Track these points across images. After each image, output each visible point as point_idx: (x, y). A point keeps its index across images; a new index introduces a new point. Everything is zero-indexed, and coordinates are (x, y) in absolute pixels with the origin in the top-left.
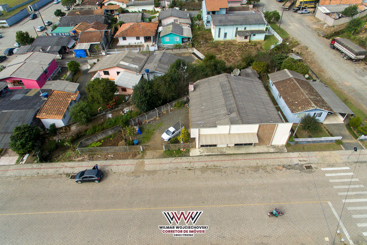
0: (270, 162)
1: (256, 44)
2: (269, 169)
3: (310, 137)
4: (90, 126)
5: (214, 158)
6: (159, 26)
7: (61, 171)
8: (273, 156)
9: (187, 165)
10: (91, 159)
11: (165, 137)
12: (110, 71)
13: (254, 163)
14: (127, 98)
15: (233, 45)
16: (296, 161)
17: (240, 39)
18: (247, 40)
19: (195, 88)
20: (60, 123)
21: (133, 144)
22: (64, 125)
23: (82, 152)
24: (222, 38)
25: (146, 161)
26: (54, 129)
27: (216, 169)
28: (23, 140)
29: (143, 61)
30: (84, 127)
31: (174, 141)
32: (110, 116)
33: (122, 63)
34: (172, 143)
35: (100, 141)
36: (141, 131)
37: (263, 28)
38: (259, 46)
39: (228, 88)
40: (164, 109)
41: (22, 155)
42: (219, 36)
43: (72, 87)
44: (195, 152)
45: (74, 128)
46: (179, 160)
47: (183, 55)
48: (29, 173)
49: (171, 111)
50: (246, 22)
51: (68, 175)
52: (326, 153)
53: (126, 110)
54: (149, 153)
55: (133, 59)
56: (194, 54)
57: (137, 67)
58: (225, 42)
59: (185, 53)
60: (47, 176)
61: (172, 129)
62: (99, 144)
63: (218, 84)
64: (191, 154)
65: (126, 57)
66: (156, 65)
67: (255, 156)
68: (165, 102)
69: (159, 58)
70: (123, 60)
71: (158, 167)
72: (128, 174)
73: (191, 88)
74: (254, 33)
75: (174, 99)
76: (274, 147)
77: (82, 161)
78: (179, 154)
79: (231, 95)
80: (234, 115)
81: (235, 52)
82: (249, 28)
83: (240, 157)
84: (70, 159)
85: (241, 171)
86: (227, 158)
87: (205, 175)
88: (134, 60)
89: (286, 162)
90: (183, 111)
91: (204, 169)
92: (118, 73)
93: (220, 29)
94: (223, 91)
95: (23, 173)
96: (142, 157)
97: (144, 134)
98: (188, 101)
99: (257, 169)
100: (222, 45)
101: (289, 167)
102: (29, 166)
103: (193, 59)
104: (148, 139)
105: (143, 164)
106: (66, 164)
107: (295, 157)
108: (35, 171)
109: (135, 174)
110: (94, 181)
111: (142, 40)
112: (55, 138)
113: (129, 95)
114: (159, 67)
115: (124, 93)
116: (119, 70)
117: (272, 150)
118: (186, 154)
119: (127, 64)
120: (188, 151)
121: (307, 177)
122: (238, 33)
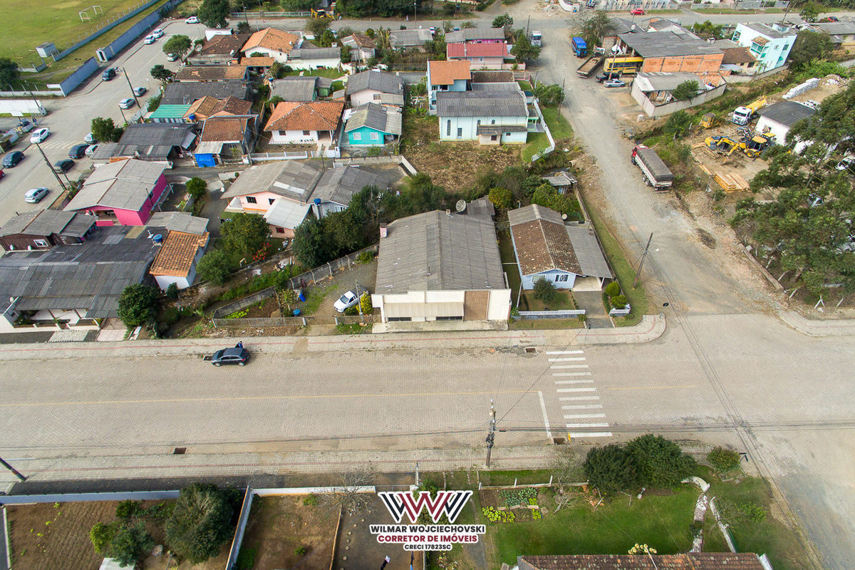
0: (480, 343)
1: (510, 149)
2: (476, 352)
3: (546, 309)
4: (228, 288)
5: (406, 336)
6: (345, 108)
7: (191, 350)
8: (487, 334)
9: (366, 345)
10: (232, 334)
11: (340, 306)
12: (258, 198)
13: (457, 344)
14: (284, 244)
15: (471, 149)
16: (515, 342)
17: (485, 141)
18: (497, 143)
19: (388, 233)
20: (183, 282)
21: (293, 315)
22: (189, 286)
23: (219, 324)
24: (453, 137)
25: (310, 339)
26: (174, 291)
27: (405, 351)
28: (136, 307)
29: (313, 181)
30: (218, 289)
31: (352, 312)
32: (258, 272)
33: (278, 184)
34: (348, 314)
35: (244, 310)
36: (304, 296)
37: (523, 122)
38: (515, 154)
39: (436, 235)
40: (341, 264)
41: (132, 327)
42: (449, 134)
43: (199, 226)
44: (379, 328)
45: (203, 290)
46: (356, 338)
47: (383, 168)
48: (145, 351)
49: (352, 266)
50: (495, 112)
51: (200, 355)
52: (560, 332)
53: (284, 263)
54: (314, 328)
55: (296, 176)
56: (402, 165)
57: (301, 191)
58: (459, 144)
59: (386, 164)
60: (171, 357)
61: (349, 295)
62: (243, 314)
63: (423, 228)
64: (374, 331)
65: (284, 173)
66: (333, 190)
67: (461, 335)
68: (345, 252)
69: (340, 177)
70: (279, 179)
71: (326, 347)
72: (284, 356)
73: (383, 232)
74: (509, 130)
75: (357, 248)
76: (492, 322)
77: (219, 337)
78: (358, 329)
79: (437, 247)
80: (435, 276)
81: (473, 165)
82: (499, 122)
83: (441, 336)
84: (201, 335)
85: (440, 353)
86: (423, 336)
87: (389, 358)
88: (298, 179)
89: (502, 343)
90: (369, 267)
91: (388, 351)
92: (271, 201)
93: (449, 122)
94: (427, 240)
95: (137, 352)
96: (305, 334)
97: (309, 302)
98: (376, 254)
99: (460, 351)
100: (454, 149)
101: (506, 350)
102: (144, 343)
103: (399, 176)
104: (315, 308)
105: (305, 343)
106: (196, 341)
107: (517, 337)
108: (153, 349)
109: (294, 355)
110: (237, 363)
111: (314, 135)
112: (176, 304)
113: (289, 239)
114: (337, 193)
115: (280, 235)
116: (273, 196)
117: (487, 327)
118: (367, 330)
119: (285, 186)
120: (371, 327)
121: (524, 362)
122: (481, 130)
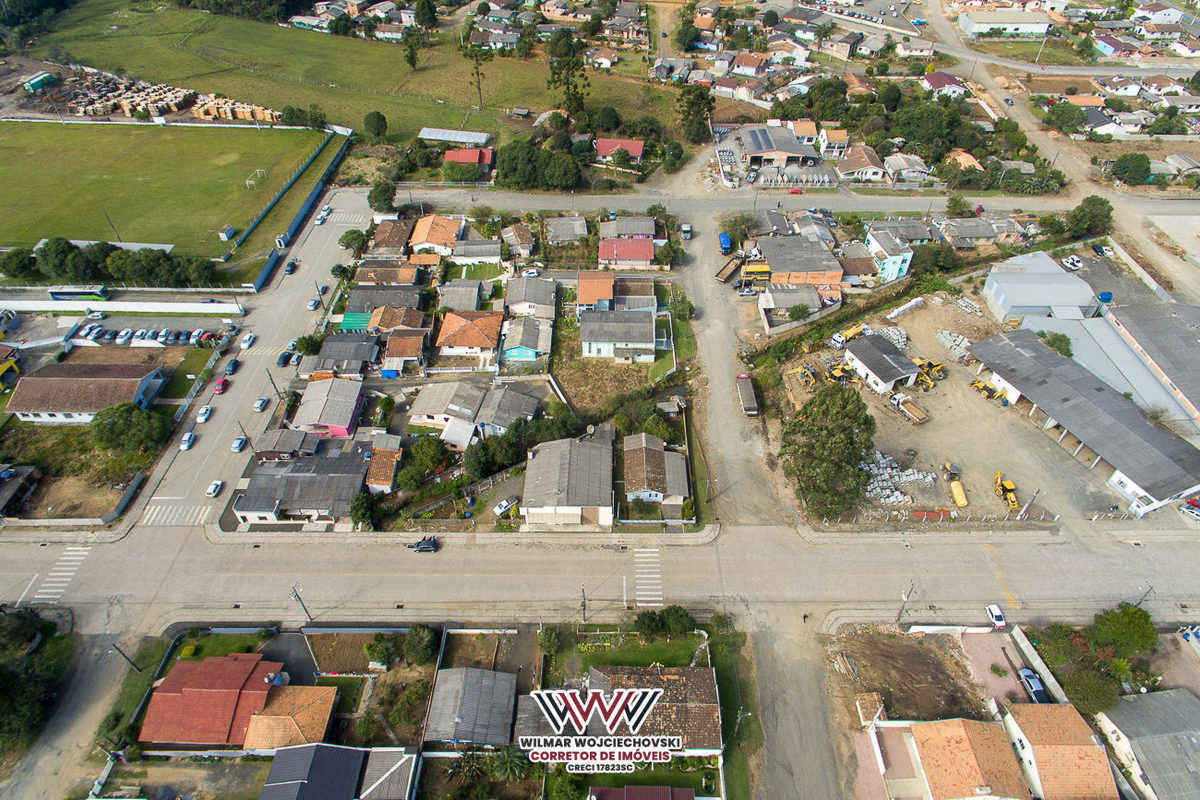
0: (592, 541)
1: (640, 368)
2: (588, 548)
3: (641, 518)
4: (418, 493)
5: (542, 535)
6: (504, 320)
7: (398, 540)
8: (597, 535)
9: (514, 540)
10: (425, 530)
11: (498, 511)
12: (435, 416)
13: (576, 542)
14: (457, 457)
15: (607, 367)
16: (615, 542)
17: (620, 361)
18: (630, 361)
19: (534, 456)
20: (387, 489)
21: (465, 518)
22: (391, 492)
23: (415, 522)
24: (594, 354)
25: (478, 535)
26: (382, 496)
27: (541, 545)
28: (362, 510)
29: (478, 402)
30: (411, 493)
31: (506, 516)
32: (439, 480)
33: (452, 407)
34: (503, 518)
35: (431, 511)
36: (473, 501)
37: (652, 346)
38: (643, 374)
39: (567, 461)
40: (498, 477)
41: (356, 523)
42: (590, 352)
43: (394, 442)
44: (524, 528)
45: (400, 494)
46: (509, 535)
47: (534, 384)
48: (368, 540)
49: (507, 478)
50: (627, 338)
51: (405, 544)
52: (646, 535)
53: (457, 473)
54: (480, 526)
55: (465, 398)
56: (549, 381)
57: (469, 412)
58: (598, 361)
59: (536, 381)
60: (385, 545)
61: (504, 503)
62: (431, 515)
63: (558, 454)
64: (521, 530)
65: (456, 395)
66: (493, 413)
67: (580, 535)
68: (502, 468)
69: (499, 400)
70: (452, 402)
71: (488, 541)
72: (460, 547)
73: (530, 455)
74: (639, 352)
75: (511, 465)
76: (601, 527)
77: (417, 531)
78: (510, 529)
79: (567, 470)
80: (563, 495)
81: (608, 383)
82: (631, 346)
83: (565, 535)
84: (402, 529)
85: (563, 548)
86: (553, 535)
87: (530, 550)
88: (466, 400)
89: (606, 542)
90: (520, 479)
91: (529, 546)
92: (446, 420)
93: (590, 343)
94: (561, 464)
95: (362, 540)
96: (474, 531)
97: (476, 506)
98: (525, 468)
99: (577, 547)
100: (593, 366)
101: (607, 547)
102: (366, 534)
103: (547, 393)
104: (480, 510)
105: (474, 538)
106: (401, 534)
107: (616, 538)
108: (373, 540)
109: (467, 546)
110: (430, 551)
111: (478, 349)
112: (382, 505)
113: (460, 453)
114: (497, 417)
115: (453, 449)
116: (447, 416)
117: (598, 530)
118: (516, 530)
119: (457, 408)
120: (518, 527)
121: (623, 556)
122: (617, 352)
